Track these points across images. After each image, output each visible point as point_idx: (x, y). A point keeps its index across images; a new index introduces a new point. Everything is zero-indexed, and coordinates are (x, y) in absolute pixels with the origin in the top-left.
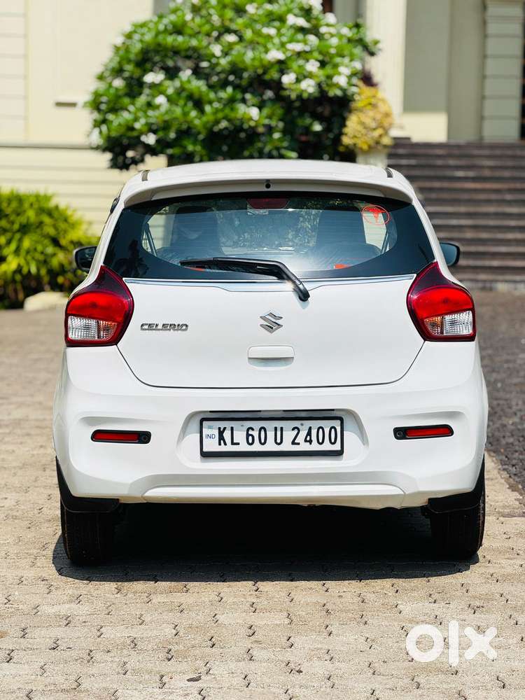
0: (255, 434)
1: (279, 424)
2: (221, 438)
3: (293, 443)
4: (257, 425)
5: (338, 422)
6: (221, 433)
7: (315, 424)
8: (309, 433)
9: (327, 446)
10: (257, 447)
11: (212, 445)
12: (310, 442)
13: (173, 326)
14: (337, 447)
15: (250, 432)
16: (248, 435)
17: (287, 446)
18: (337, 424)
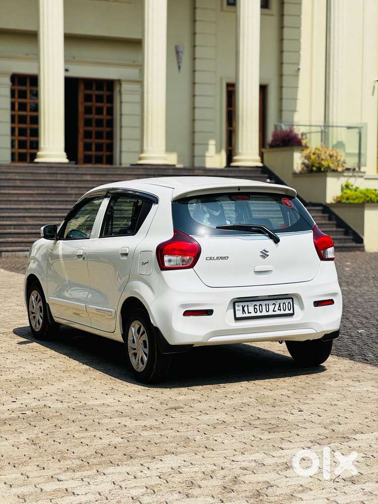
0: (258, 307)
1: (267, 302)
2: (243, 310)
3: (274, 311)
4: (258, 303)
5: (291, 300)
6: (243, 308)
7: (282, 301)
8: (280, 306)
9: (287, 312)
10: (259, 314)
11: (239, 314)
12: (280, 310)
13: (221, 258)
14: (291, 312)
15: (255, 307)
16: (255, 308)
17: (271, 313)
18: (290, 301)
